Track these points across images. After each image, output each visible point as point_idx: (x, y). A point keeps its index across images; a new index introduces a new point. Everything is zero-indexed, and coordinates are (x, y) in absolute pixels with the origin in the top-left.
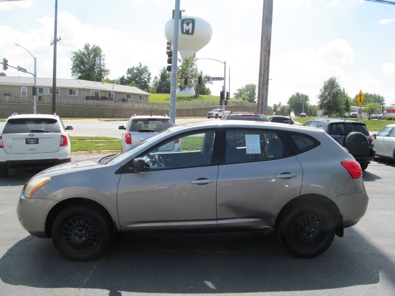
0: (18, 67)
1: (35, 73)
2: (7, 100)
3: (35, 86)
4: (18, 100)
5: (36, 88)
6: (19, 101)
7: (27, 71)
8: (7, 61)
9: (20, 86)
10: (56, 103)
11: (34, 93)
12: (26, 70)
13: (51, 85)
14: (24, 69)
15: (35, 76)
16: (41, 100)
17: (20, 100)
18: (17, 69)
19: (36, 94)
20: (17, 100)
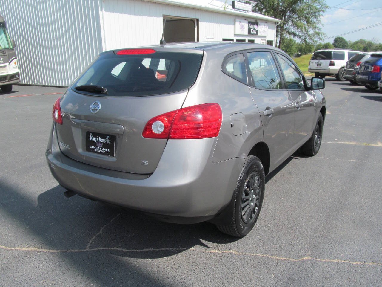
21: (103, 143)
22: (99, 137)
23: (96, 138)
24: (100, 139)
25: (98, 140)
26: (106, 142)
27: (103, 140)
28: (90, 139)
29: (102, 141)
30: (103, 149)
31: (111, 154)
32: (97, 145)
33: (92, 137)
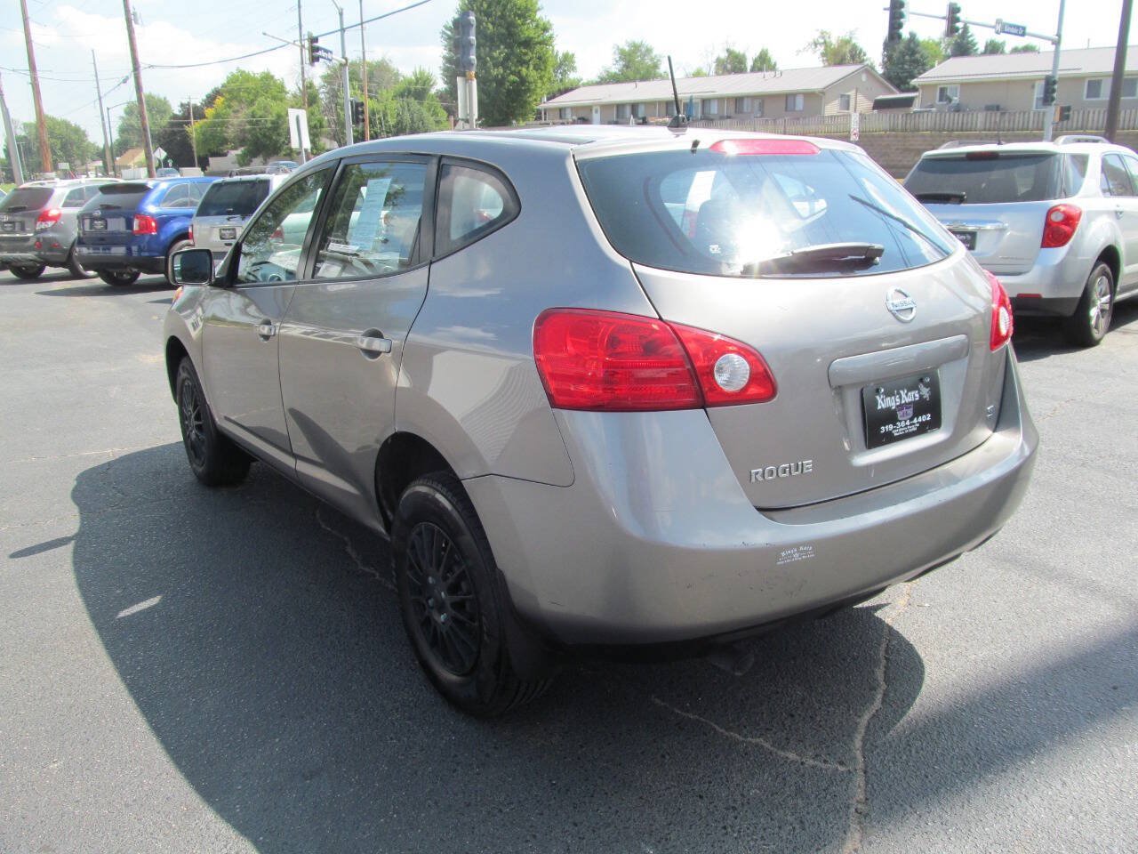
0: (998, 21)
1: (1059, 35)
2: (979, 125)
3: (1053, 77)
4: (1009, 122)
5: (1055, 83)
6: (1012, 123)
7: (1028, 31)
8: (958, 10)
9: (1032, 80)
10: (1121, 126)
11: (1048, 98)
12: (1024, 28)
13: (1108, 66)
14: (1018, 27)
15: (1057, 43)
16: (1067, 118)
17: (1014, 122)
18: (994, 27)
19: (1053, 99)
20: (1007, 124)
21: (914, 403)
22: (901, 392)
23: (893, 398)
24: (903, 396)
25: (898, 400)
26: (921, 396)
27: (913, 393)
28: (879, 407)
29: (910, 400)
30: (915, 421)
31: (935, 423)
32: (899, 414)
33: (883, 400)
